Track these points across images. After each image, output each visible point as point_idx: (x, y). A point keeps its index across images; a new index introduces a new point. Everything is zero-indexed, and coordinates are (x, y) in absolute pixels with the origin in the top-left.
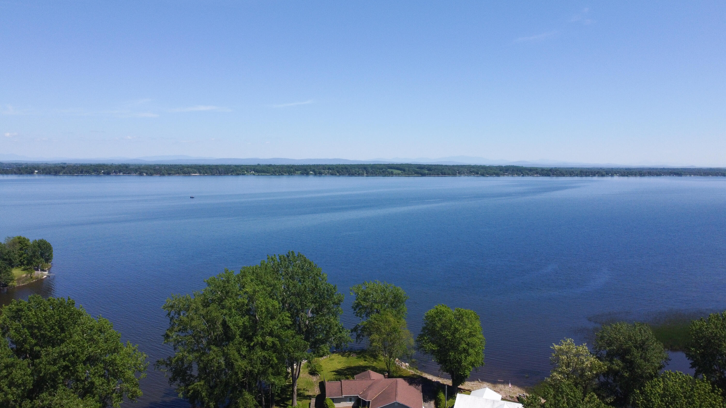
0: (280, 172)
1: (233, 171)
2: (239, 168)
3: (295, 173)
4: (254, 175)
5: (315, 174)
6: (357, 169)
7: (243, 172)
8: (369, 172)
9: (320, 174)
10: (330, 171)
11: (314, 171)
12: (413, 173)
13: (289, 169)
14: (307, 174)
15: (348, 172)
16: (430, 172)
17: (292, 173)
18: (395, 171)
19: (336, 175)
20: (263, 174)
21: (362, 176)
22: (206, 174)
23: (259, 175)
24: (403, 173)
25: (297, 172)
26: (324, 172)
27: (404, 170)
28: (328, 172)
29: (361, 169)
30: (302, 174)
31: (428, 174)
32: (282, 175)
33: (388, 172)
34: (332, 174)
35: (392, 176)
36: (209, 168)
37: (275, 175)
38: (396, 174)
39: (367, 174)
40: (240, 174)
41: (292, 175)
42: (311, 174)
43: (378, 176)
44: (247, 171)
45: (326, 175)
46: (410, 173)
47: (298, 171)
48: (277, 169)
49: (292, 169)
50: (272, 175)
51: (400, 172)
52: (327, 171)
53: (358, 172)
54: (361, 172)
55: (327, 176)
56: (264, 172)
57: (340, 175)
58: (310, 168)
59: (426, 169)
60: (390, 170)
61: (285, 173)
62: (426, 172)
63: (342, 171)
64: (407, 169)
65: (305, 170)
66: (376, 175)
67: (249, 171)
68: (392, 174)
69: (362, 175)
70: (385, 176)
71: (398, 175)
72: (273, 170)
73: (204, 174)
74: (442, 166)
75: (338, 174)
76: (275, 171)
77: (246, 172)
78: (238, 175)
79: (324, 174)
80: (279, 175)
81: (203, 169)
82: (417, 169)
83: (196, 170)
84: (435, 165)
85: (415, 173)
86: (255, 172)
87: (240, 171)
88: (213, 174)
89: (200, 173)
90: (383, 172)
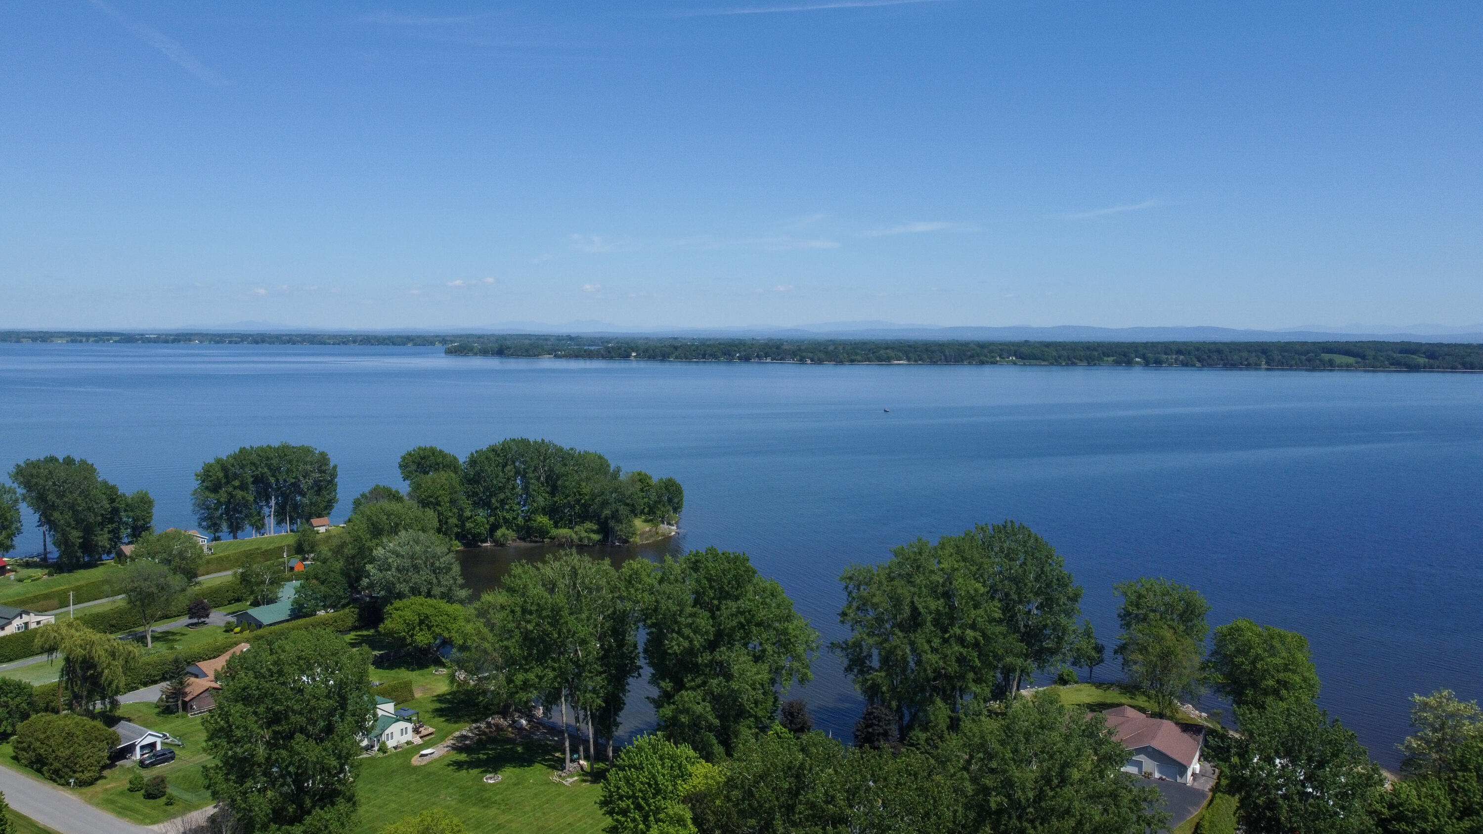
0: (1069, 359)
1: (972, 357)
2: (986, 351)
3: (1103, 361)
4: (1015, 364)
5: (1147, 364)
6: (1245, 354)
7: (993, 357)
8: (1273, 360)
9: (1158, 363)
10: (1181, 357)
11: (1144, 357)
12: (1386, 362)
13: (1088, 353)
14: (1129, 363)
15: (1222, 360)
16: (1431, 361)
17: (1097, 362)
18: (1339, 359)
20: (1033, 362)
21: (1257, 369)
22: (920, 362)
23: (1025, 364)
24: (1359, 362)
25: (1105, 359)
26: (1167, 359)
27: (1363, 357)
28: (1176, 360)
29: (1254, 354)
30: (1118, 363)
31: (1425, 367)
32: (1074, 364)
33: (1320, 360)
34: (1185, 364)
35: (1331, 370)
36: (927, 350)
37: (1060, 364)
38: (1342, 367)
39: (1267, 363)
40: (987, 362)
41: (1095, 365)
42: (1138, 363)
43: (1296, 370)
44: (1000, 356)
45: (1171, 365)
46: (1378, 364)
47: (1109, 356)
48: (1065, 353)
49: (1096, 353)
50: (1052, 364)
51: (1351, 360)
52: (1174, 356)
53: (1247, 359)
54: (1253, 359)
55: (1174, 368)
56: (1034, 357)
57: (1203, 366)
58: (1136, 351)
59: (1424, 353)
60: (1326, 357)
61: (1081, 360)
62: (1423, 361)
63: (1209, 357)
64: (1370, 353)
65: (1125, 355)
66: (1291, 366)
67: (1005, 355)
68: (1330, 366)
69: (1256, 367)
70: (1314, 369)
71: (1347, 368)
72: (1055, 354)
73: (915, 361)
75: (1198, 364)
76: (1059, 357)
77: (998, 359)
78: (982, 363)
79: (1165, 363)
80: (1067, 365)
81: (916, 351)
82: (1400, 353)
83: (900, 354)
85: (1392, 364)
86: (1016, 358)
87: (986, 356)
88: (933, 362)
89: (909, 359)
90: (1309, 360)
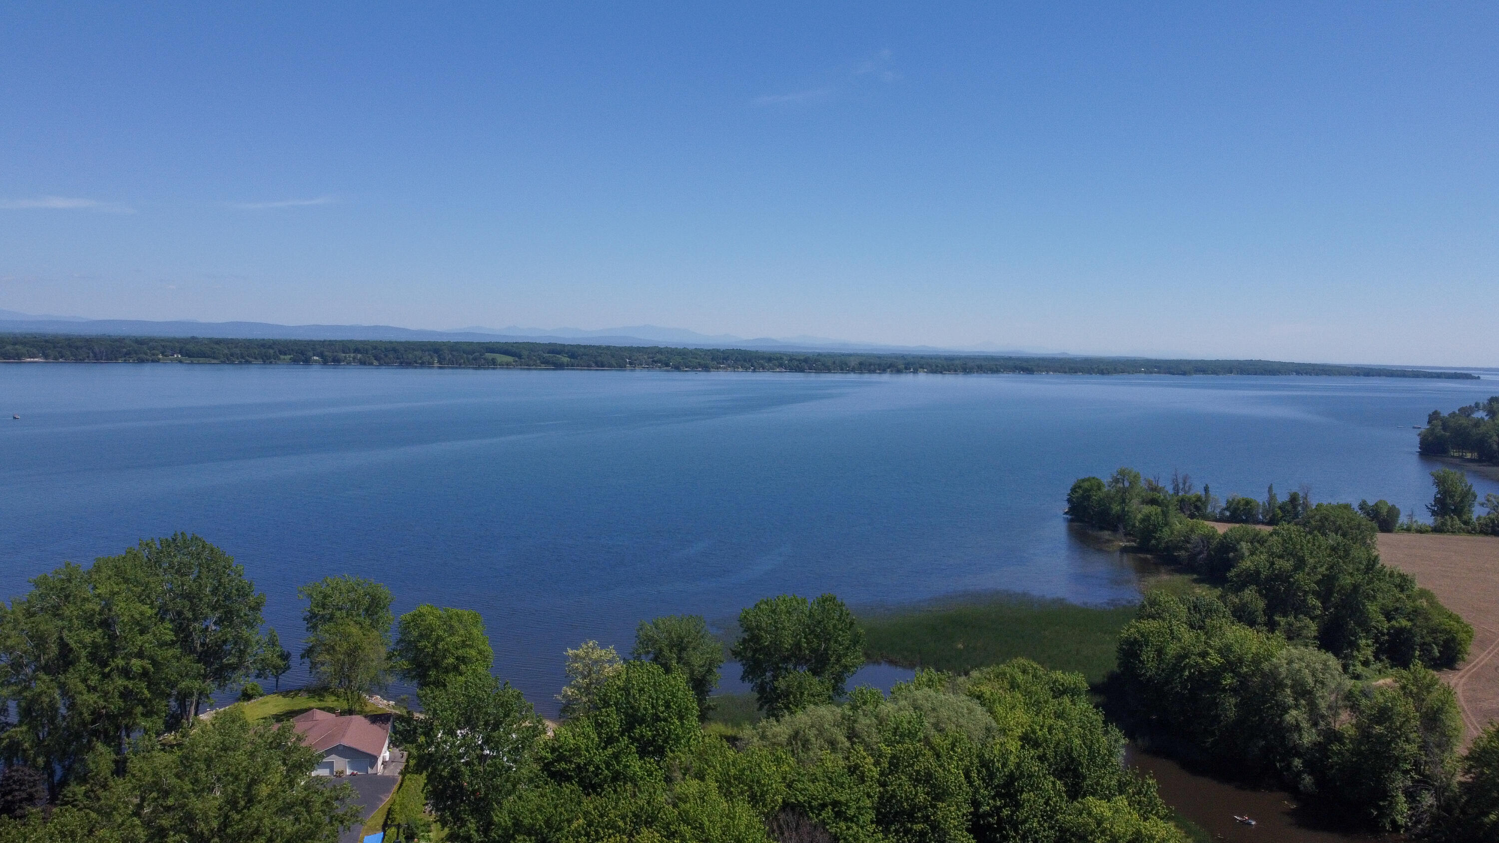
0: (243, 358)
1: (128, 354)
2: (145, 347)
3: (279, 359)
4: (180, 362)
5: (325, 362)
6: (417, 353)
7: (153, 355)
8: (445, 359)
9: (337, 361)
10: (359, 356)
11: (321, 355)
12: (538, 361)
13: (264, 351)
14: (307, 362)
15: (398, 358)
16: (572, 360)
17: (272, 360)
18: (500, 358)
19: (371, 364)
20: (202, 360)
21: (429, 368)
22: (61, 360)
23: (192, 363)
24: (517, 361)
25: (282, 357)
26: (345, 357)
27: (520, 357)
28: (354, 358)
29: (427, 353)
30: (295, 361)
31: (568, 365)
32: (248, 362)
33: (485, 359)
34: (363, 363)
35: (494, 369)
36: (70, 346)
37: (232, 363)
38: (503, 365)
39: (439, 362)
40: (148, 360)
41: (271, 363)
42: (316, 361)
43: (464, 368)
44: (163, 354)
45: (349, 363)
46: (531, 363)
47: (285, 354)
48: (238, 351)
49: (271, 351)
50: (223, 362)
51: (510, 359)
52: (352, 355)
53: (421, 358)
54: (426, 358)
56: (203, 355)
57: (381, 365)
58: (314, 349)
59: (567, 353)
60: (489, 356)
61: (256, 358)
62: (565, 360)
63: (386, 356)
64: (525, 353)
65: (302, 353)
66: (460, 365)
67: (169, 352)
68: (493, 364)
69: (429, 365)
70: (479, 367)
71: (507, 366)
72: (226, 351)
73: (56, 358)
74: (599, 347)
75: (376, 363)
76: (232, 355)
77: (160, 356)
78: (141, 361)
79: (344, 361)
80: (240, 363)
81: (54, 347)
82: (549, 353)
83: (35, 351)
84: (585, 347)
85: (542, 363)
86: (182, 356)
87: (146, 354)
88: (79, 360)
89: (46, 356)
90: (475, 359)
